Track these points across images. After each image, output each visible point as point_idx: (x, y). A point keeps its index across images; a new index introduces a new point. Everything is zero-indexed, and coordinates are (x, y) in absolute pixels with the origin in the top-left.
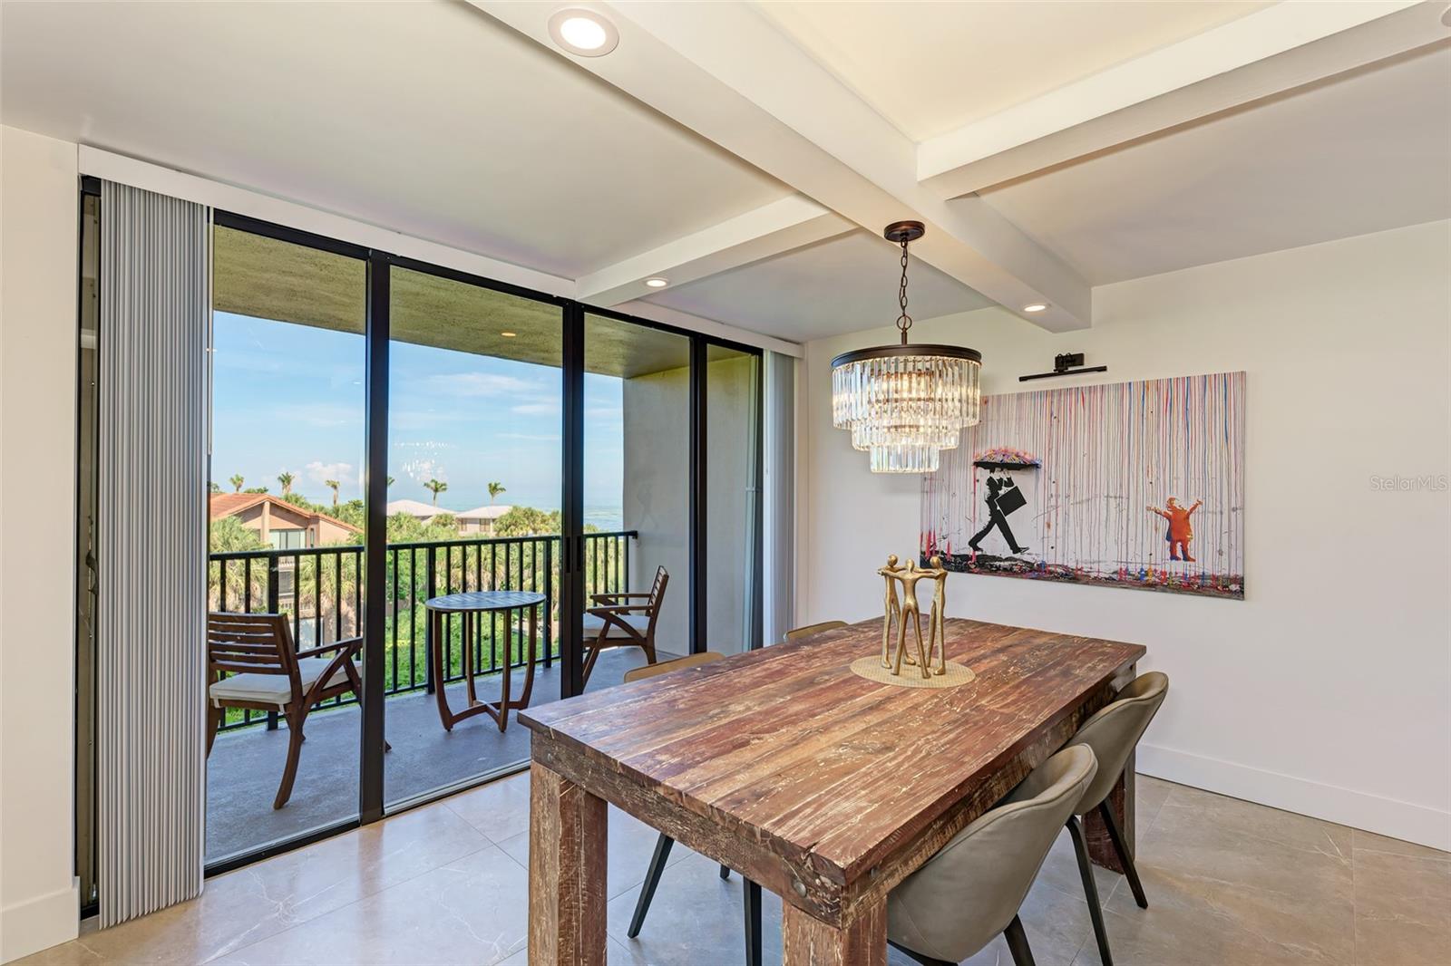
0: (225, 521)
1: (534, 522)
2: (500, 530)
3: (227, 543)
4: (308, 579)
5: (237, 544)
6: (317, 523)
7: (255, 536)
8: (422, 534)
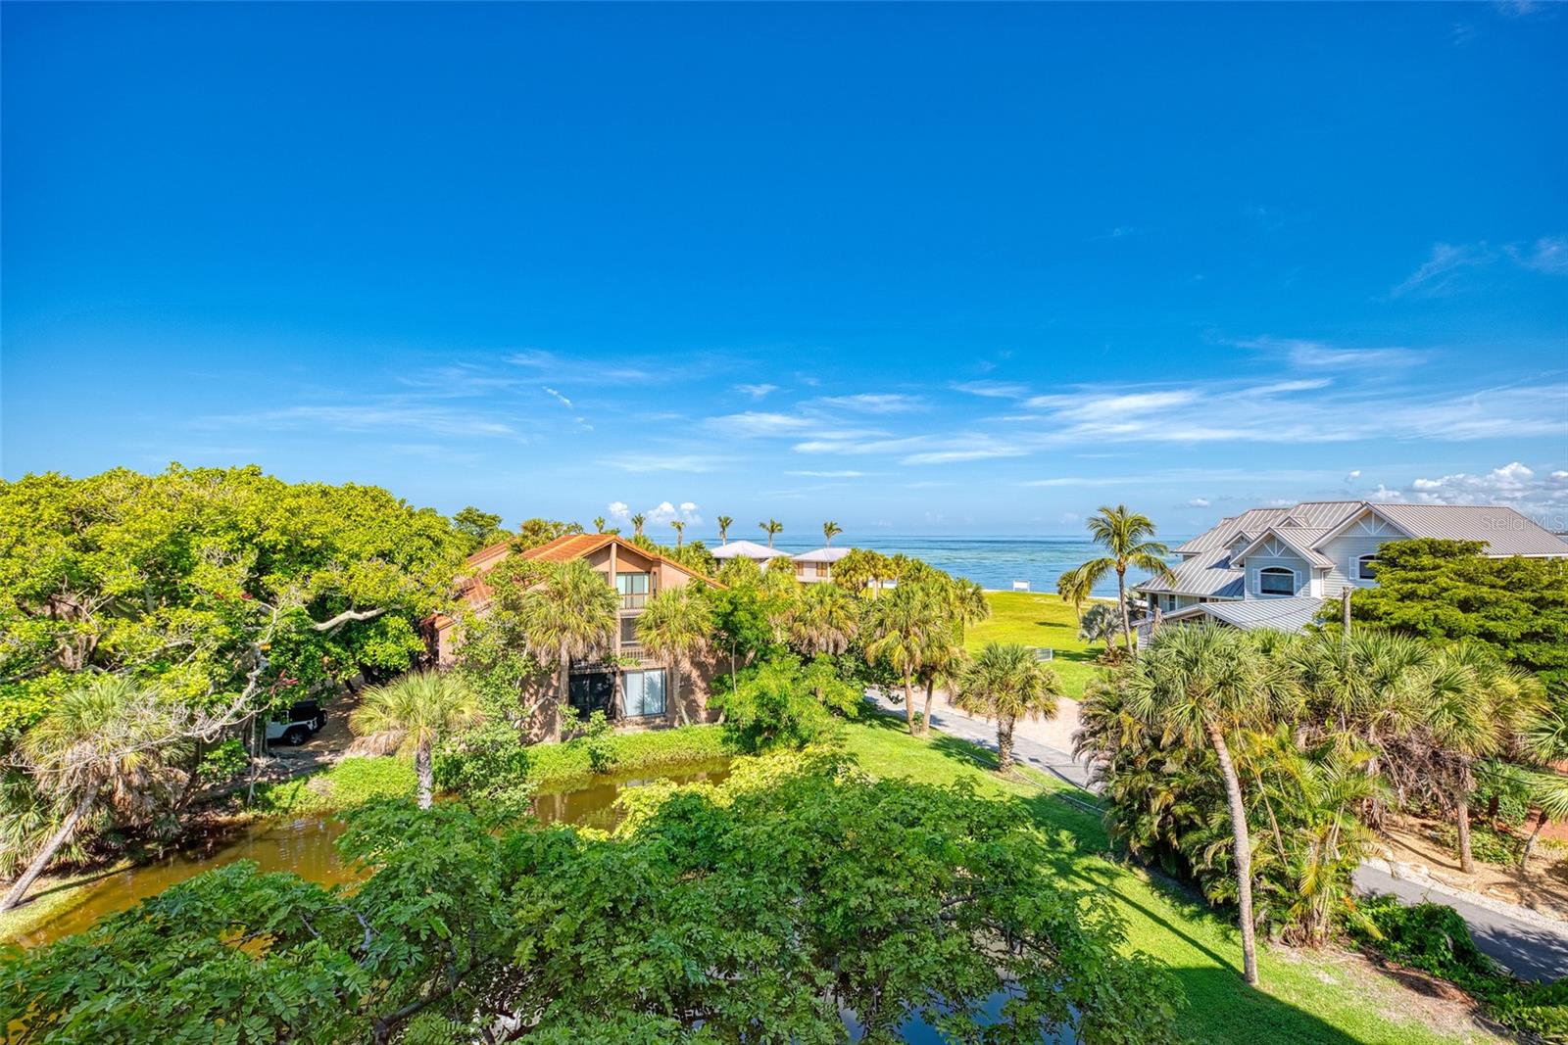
0: (574, 563)
1: (875, 566)
2: (839, 575)
3: (576, 587)
4: (649, 628)
5: (585, 589)
6: (659, 566)
7: (602, 580)
8: (762, 581)
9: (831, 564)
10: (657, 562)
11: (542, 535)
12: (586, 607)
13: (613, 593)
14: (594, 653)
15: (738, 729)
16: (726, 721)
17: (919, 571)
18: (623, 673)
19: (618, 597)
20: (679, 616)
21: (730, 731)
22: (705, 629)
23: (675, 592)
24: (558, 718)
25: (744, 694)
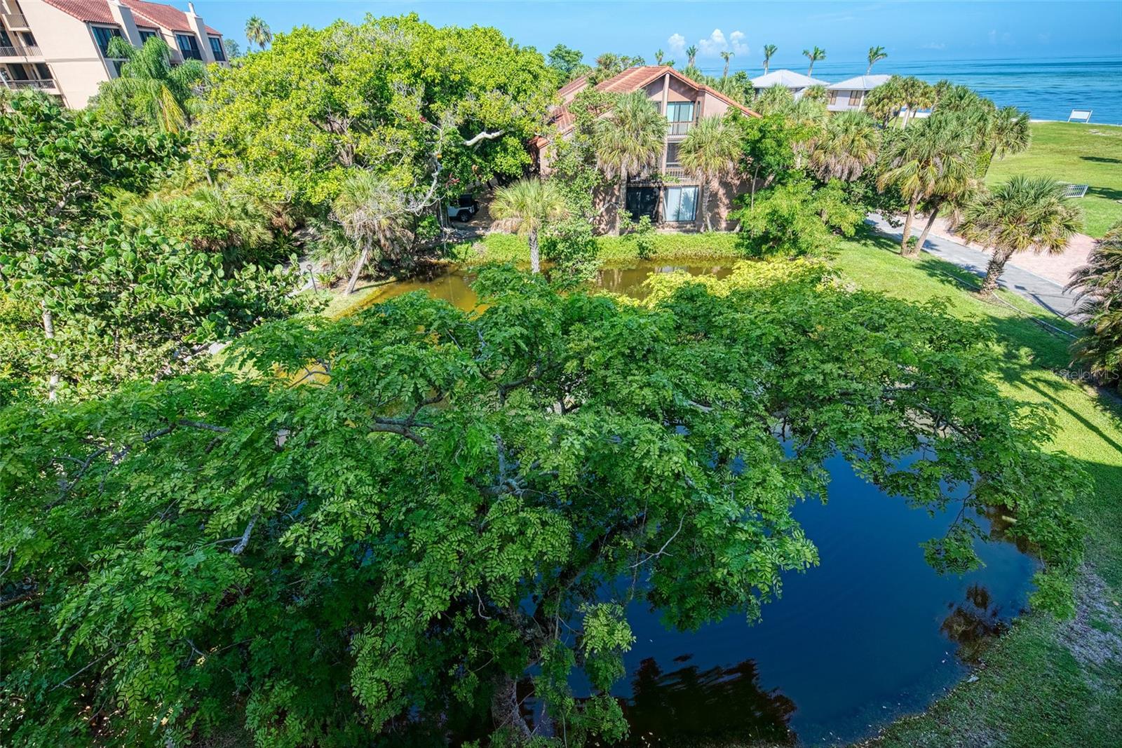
0: (634, 94)
1: (912, 94)
2: (871, 104)
3: (635, 115)
4: (689, 152)
5: (641, 116)
6: (703, 95)
7: (655, 109)
8: (793, 110)
9: (867, 92)
10: (701, 92)
11: (613, 69)
12: (641, 133)
13: (663, 121)
14: (645, 171)
15: (749, 238)
16: (741, 230)
17: (961, 98)
18: (666, 189)
19: (666, 124)
20: (714, 142)
21: (743, 238)
22: (734, 154)
23: (714, 120)
24: (618, 218)
25: (759, 210)
